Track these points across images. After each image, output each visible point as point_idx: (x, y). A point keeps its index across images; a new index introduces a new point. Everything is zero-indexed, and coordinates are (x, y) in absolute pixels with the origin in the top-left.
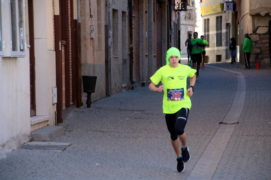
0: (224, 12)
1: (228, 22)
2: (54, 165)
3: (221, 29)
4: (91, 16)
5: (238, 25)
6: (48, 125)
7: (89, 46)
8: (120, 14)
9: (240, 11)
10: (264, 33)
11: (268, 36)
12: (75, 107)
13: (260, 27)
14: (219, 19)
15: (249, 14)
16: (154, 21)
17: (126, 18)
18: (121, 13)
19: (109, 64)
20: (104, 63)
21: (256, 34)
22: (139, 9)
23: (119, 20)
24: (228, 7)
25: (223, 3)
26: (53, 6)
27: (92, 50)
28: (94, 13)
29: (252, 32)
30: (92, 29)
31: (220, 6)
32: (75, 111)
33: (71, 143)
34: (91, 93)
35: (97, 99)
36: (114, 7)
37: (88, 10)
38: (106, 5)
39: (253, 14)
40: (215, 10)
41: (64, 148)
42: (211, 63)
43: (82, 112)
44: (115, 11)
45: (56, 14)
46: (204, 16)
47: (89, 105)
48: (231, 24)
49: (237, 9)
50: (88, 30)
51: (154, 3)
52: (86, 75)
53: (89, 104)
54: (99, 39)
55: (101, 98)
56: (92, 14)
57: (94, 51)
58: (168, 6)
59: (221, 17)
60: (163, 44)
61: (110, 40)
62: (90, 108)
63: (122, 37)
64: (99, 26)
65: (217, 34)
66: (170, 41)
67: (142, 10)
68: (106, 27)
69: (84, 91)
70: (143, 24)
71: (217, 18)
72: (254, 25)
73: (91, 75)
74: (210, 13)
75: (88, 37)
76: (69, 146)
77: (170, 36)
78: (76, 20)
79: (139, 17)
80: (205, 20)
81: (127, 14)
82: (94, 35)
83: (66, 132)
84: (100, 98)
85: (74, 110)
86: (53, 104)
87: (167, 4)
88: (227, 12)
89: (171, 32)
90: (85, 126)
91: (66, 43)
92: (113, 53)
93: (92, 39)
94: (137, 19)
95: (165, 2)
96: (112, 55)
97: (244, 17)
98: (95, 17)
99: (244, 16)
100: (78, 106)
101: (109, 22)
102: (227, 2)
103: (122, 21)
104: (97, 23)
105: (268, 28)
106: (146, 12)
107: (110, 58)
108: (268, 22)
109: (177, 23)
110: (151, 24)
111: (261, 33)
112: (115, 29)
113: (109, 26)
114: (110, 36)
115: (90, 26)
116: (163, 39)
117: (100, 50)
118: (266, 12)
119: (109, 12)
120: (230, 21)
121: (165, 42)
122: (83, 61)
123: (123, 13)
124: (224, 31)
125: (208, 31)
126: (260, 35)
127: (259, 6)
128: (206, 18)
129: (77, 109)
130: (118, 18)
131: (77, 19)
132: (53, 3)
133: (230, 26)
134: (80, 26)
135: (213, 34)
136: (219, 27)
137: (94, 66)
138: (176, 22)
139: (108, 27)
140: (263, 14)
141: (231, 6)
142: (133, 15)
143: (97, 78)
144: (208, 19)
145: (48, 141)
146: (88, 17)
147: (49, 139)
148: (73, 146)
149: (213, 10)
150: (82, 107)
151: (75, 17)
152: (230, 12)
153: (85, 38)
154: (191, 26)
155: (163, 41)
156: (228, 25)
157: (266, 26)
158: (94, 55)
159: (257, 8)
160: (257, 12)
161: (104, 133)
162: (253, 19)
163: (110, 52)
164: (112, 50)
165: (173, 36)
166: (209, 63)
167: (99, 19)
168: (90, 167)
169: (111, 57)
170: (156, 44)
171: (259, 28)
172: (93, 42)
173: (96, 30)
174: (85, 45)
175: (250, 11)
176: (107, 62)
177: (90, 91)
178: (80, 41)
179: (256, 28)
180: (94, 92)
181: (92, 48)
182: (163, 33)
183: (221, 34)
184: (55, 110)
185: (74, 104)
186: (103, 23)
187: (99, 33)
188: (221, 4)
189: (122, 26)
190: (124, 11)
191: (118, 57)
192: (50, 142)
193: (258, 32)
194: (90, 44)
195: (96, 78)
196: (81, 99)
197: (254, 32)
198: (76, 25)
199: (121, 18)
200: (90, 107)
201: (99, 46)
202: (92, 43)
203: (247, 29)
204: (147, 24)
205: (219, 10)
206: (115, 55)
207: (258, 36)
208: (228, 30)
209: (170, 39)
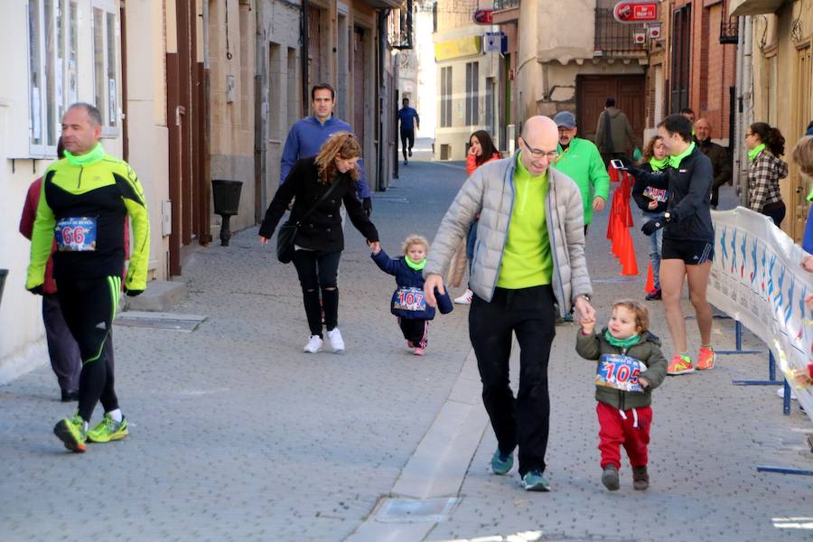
0: (482, 53)
1: (491, 76)
2: (182, 358)
3: (476, 90)
4: (229, 56)
5: (512, 83)
6: (153, 279)
7: (224, 118)
8: (283, 52)
9: (516, 53)
10: (565, 99)
11: (573, 106)
12: (198, 244)
13: (559, 86)
14: (472, 68)
15: (536, 60)
16: (350, 70)
17: (294, 62)
18: (287, 50)
19: (262, 155)
20: (253, 154)
21: (550, 101)
22: (321, 43)
23: (282, 64)
24: (491, 43)
25: (479, 34)
26: (165, 34)
27: (230, 126)
28: (235, 50)
29: (542, 97)
30: (230, 83)
31: (474, 41)
32: (199, 252)
33: (205, 316)
34: (229, 216)
35: (238, 228)
36: (272, 38)
37: (222, 44)
38: (258, 33)
39: (546, 60)
40: (464, 49)
41: (194, 326)
42: (455, 160)
43: (213, 254)
44: (273, 46)
45: (170, 51)
46: (442, 61)
47: (225, 241)
48: (497, 80)
49: (510, 49)
50: (223, 86)
51: (350, 32)
52: (217, 178)
53: (226, 238)
54: (244, 103)
55: (246, 228)
56: (231, 51)
57: (233, 128)
58: (376, 39)
59: (476, 64)
60: (366, 118)
61: (265, 106)
62: (226, 248)
63: (288, 101)
64: (244, 76)
65: (468, 100)
66: (381, 112)
67: (326, 44)
68: (257, 78)
69: (216, 213)
70: (327, 74)
71: (469, 65)
72: (546, 82)
73: (228, 177)
74: (452, 56)
75: (223, 100)
76: (203, 321)
77: (381, 100)
78: (201, 65)
79: (319, 60)
80: (443, 69)
81: (298, 53)
82: (234, 95)
83: (190, 294)
84: (243, 227)
85: (197, 250)
86: (163, 237)
87: (374, 35)
88: (489, 54)
89: (383, 93)
90: (226, 282)
91: (186, 112)
92: (270, 133)
93: (230, 103)
94: (316, 64)
95: (370, 30)
96: (267, 139)
97: (526, 65)
98: (236, 59)
99: (525, 63)
100: (203, 243)
101: (264, 70)
102: (488, 34)
103: (288, 67)
104: (239, 70)
105: (574, 90)
106: (334, 50)
107: (265, 144)
108: (574, 78)
109: (392, 75)
110: (344, 75)
111: (560, 100)
112: (275, 83)
113: (263, 78)
114: (265, 99)
115: (227, 76)
116: (367, 106)
117: (244, 127)
118: (570, 57)
119: (264, 48)
120: (495, 73)
121: (369, 113)
122: (212, 149)
123: (291, 50)
124: (482, 92)
125: (450, 92)
126: (557, 103)
127: (557, 45)
128: (446, 65)
129: (202, 248)
130: (279, 61)
131: (202, 61)
132: (165, 28)
133: (494, 84)
134: (207, 76)
135: (459, 100)
136: (472, 84)
137: (233, 158)
138: (391, 72)
139: (260, 79)
140: (564, 60)
141: (498, 41)
142: (310, 56)
143: (243, 186)
144: (450, 68)
145: (159, 311)
146: (223, 57)
147: (160, 308)
148: (212, 321)
149: (460, 50)
150: (210, 244)
151: (200, 59)
152: (496, 55)
153: (217, 102)
154: (410, 82)
155: (366, 110)
156: (490, 80)
157: (571, 87)
158: (233, 138)
159: (552, 47)
160: (552, 56)
161: (268, 297)
162: (545, 71)
163: (265, 132)
164: (267, 127)
165: (385, 102)
166: (450, 160)
167: (243, 63)
168: (254, 363)
169: (267, 142)
170: (353, 116)
171: (556, 89)
172: (232, 110)
173: (238, 84)
174: (217, 117)
175: (539, 53)
176: (258, 152)
177: (227, 212)
178: (208, 107)
179: (550, 89)
180: (236, 214)
181: (229, 122)
182: (366, 95)
183: (476, 99)
184: (167, 249)
185: (196, 238)
186: (251, 71)
187: (244, 91)
188: (476, 37)
189: (288, 78)
190: (292, 46)
191: (279, 143)
192: (164, 314)
193: (554, 97)
194: (227, 113)
195: (240, 184)
196: (209, 229)
197: (545, 97)
198: (201, 74)
199: (286, 60)
200: (227, 245)
201: (244, 118)
202: (229, 111)
203: (533, 89)
204: (335, 75)
205: (473, 49)
206: (274, 138)
207: (553, 105)
208: (490, 93)
209: (381, 107)
